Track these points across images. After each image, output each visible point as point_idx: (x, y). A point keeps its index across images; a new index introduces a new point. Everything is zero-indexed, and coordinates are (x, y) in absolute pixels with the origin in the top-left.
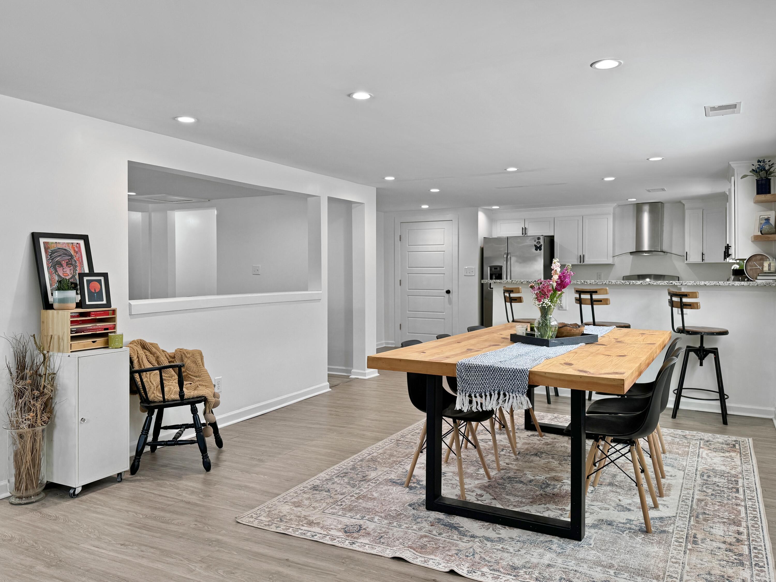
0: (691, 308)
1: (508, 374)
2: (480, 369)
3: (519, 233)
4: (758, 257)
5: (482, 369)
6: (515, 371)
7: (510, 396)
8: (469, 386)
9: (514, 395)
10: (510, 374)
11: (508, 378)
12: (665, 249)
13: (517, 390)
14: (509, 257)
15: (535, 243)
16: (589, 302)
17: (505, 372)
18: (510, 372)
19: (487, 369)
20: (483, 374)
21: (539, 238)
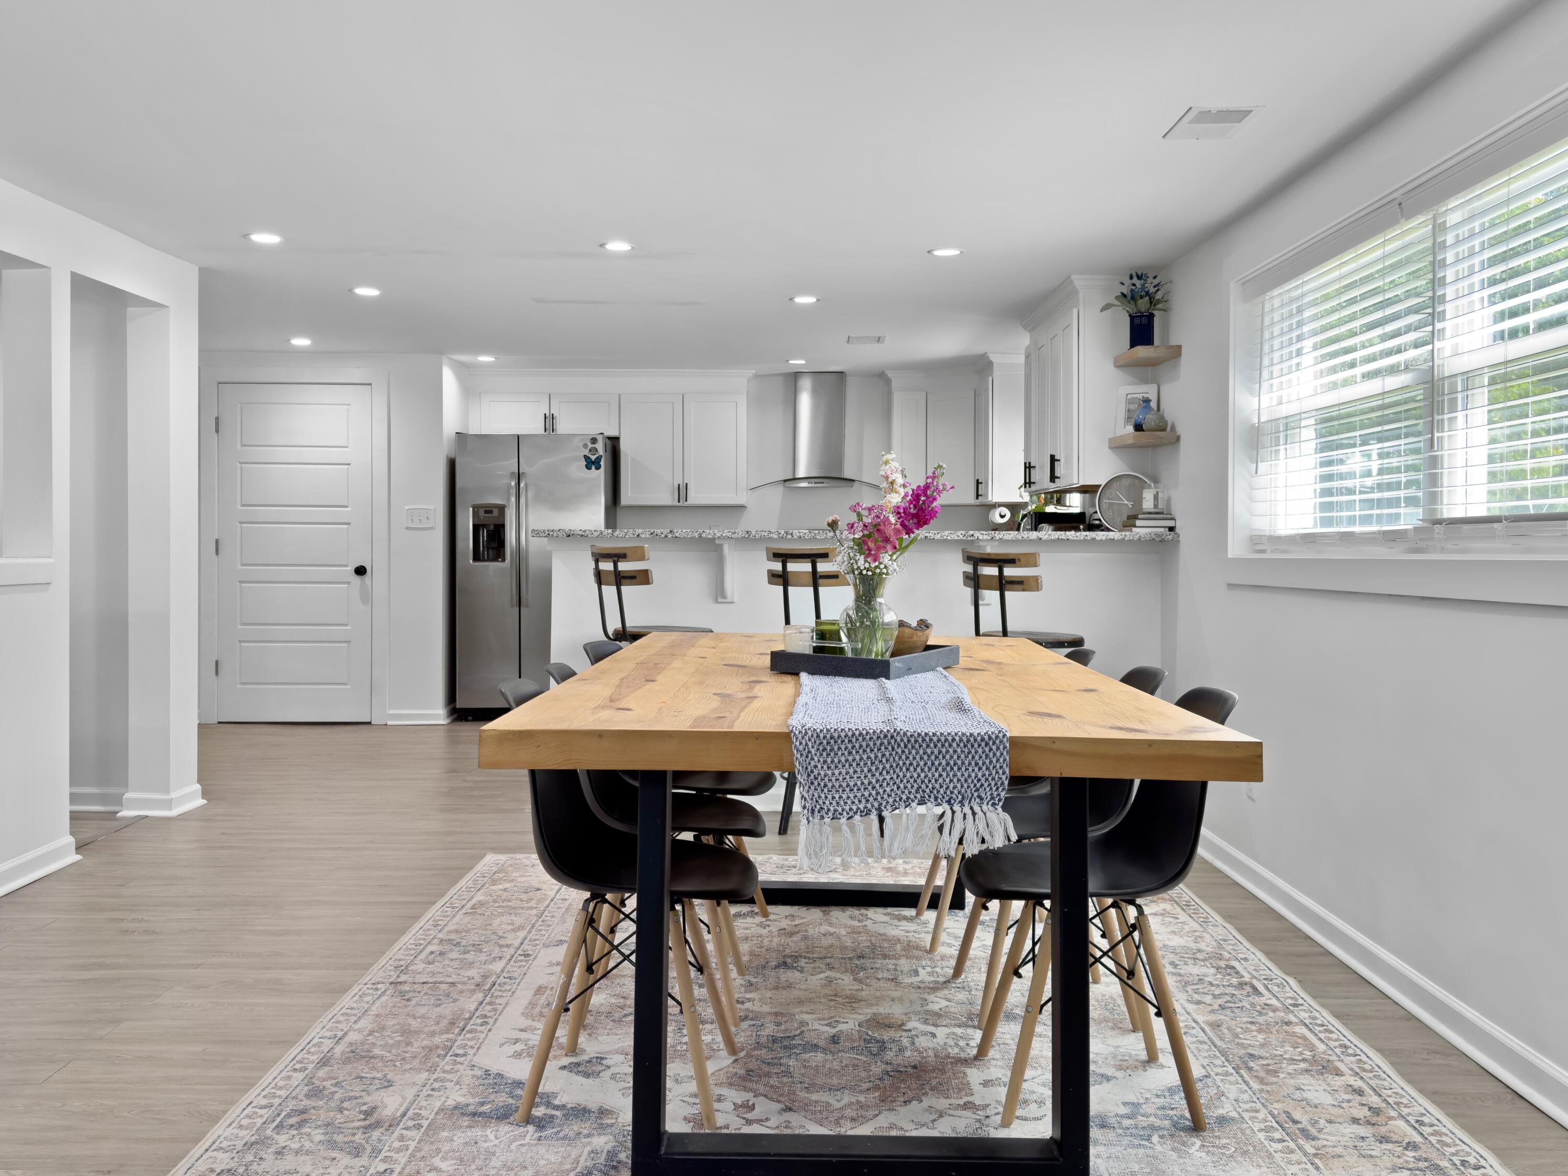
0: (1024, 590)
1: (951, 751)
2: (864, 744)
3: (535, 427)
4: (1126, 482)
5: (871, 744)
6: (968, 741)
7: (953, 812)
8: (830, 797)
9: (967, 810)
10: (955, 751)
11: (952, 763)
12: (847, 474)
13: (976, 794)
14: (522, 485)
15: (586, 452)
16: (809, 579)
17: (939, 745)
18: (954, 745)
19: (886, 741)
20: (873, 756)
21: (594, 441)
